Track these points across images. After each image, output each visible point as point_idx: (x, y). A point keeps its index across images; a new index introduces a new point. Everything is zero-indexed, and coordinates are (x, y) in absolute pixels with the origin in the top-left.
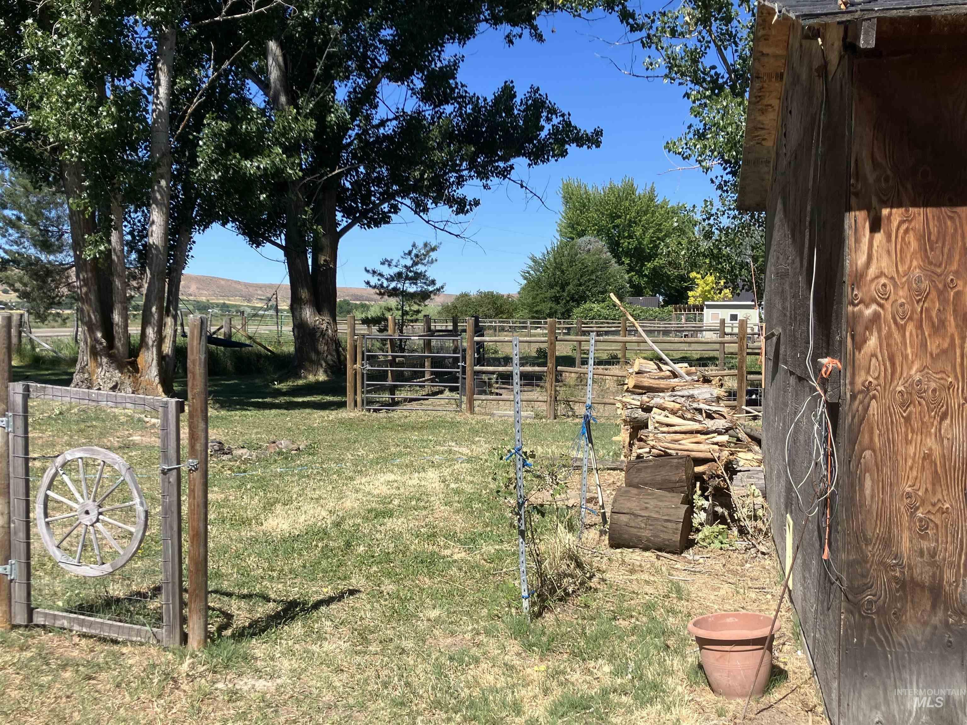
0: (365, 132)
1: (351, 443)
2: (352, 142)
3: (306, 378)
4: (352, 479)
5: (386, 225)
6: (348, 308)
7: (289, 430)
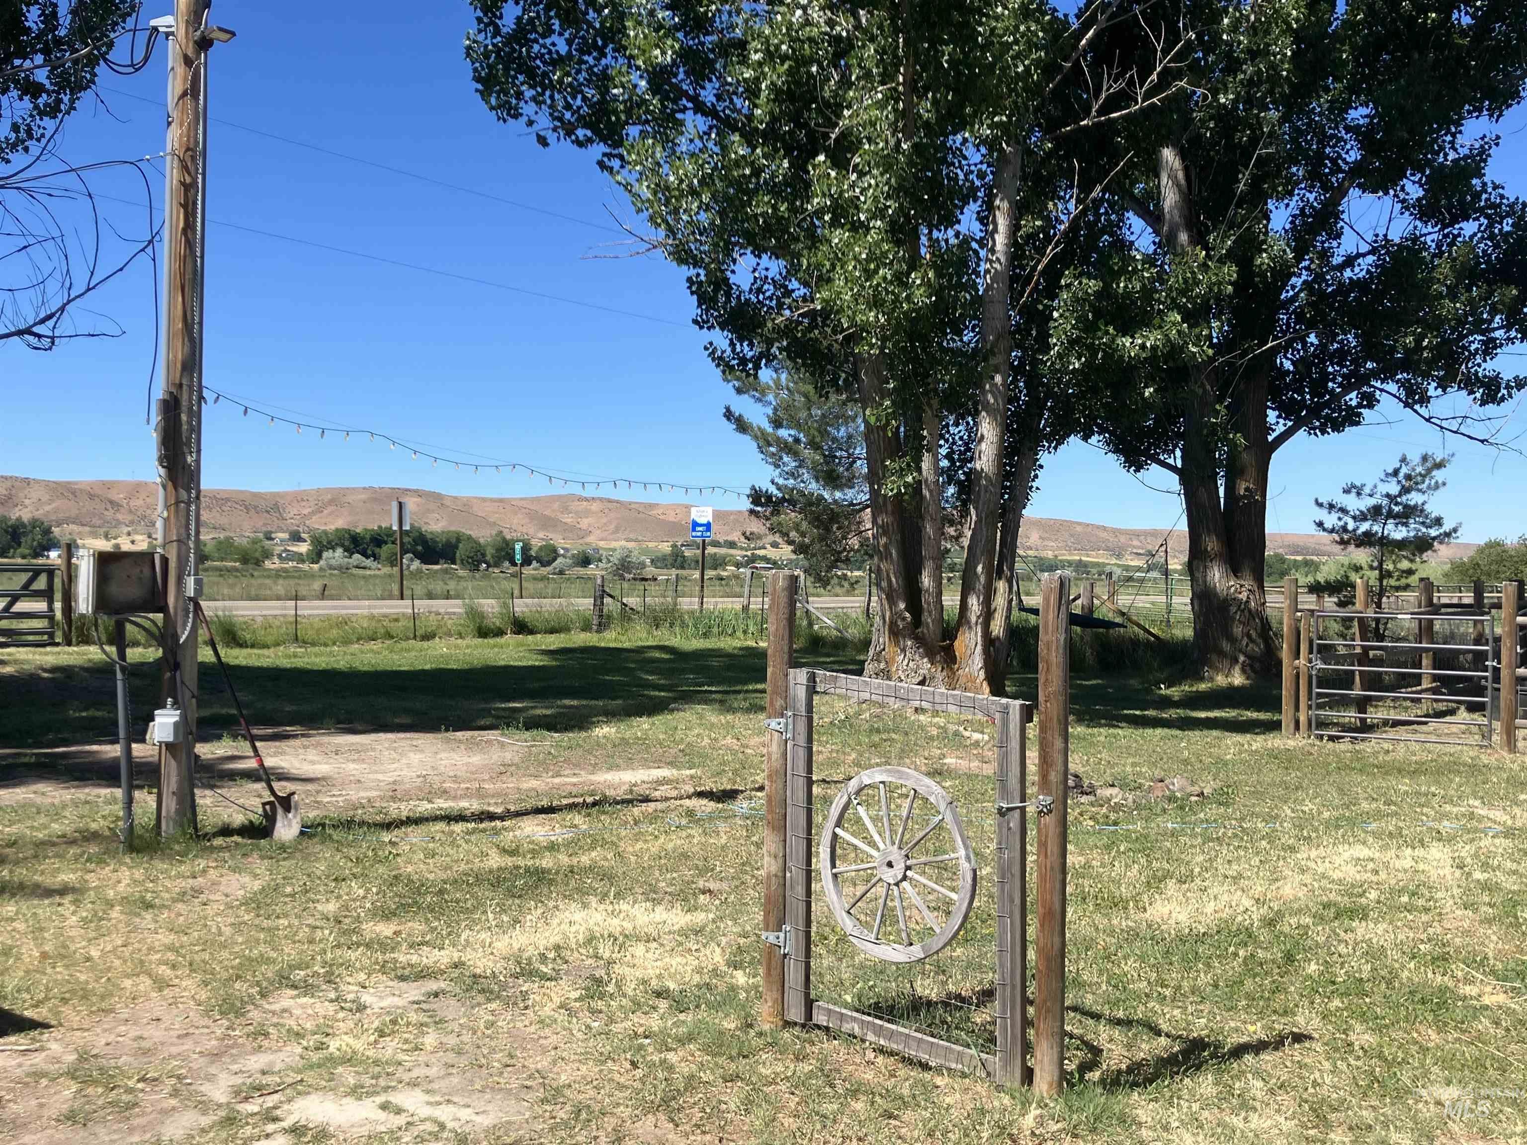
0: (1320, 278)
1: (1291, 790)
2: (1297, 295)
3: (1211, 679)
4: (1292, 849)
5: (1354, 428)
6: (1283, 569)
7: (1186, 762)
